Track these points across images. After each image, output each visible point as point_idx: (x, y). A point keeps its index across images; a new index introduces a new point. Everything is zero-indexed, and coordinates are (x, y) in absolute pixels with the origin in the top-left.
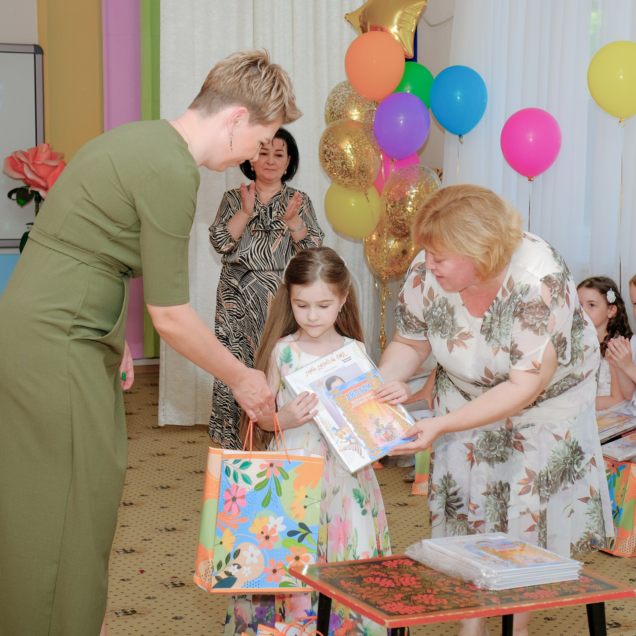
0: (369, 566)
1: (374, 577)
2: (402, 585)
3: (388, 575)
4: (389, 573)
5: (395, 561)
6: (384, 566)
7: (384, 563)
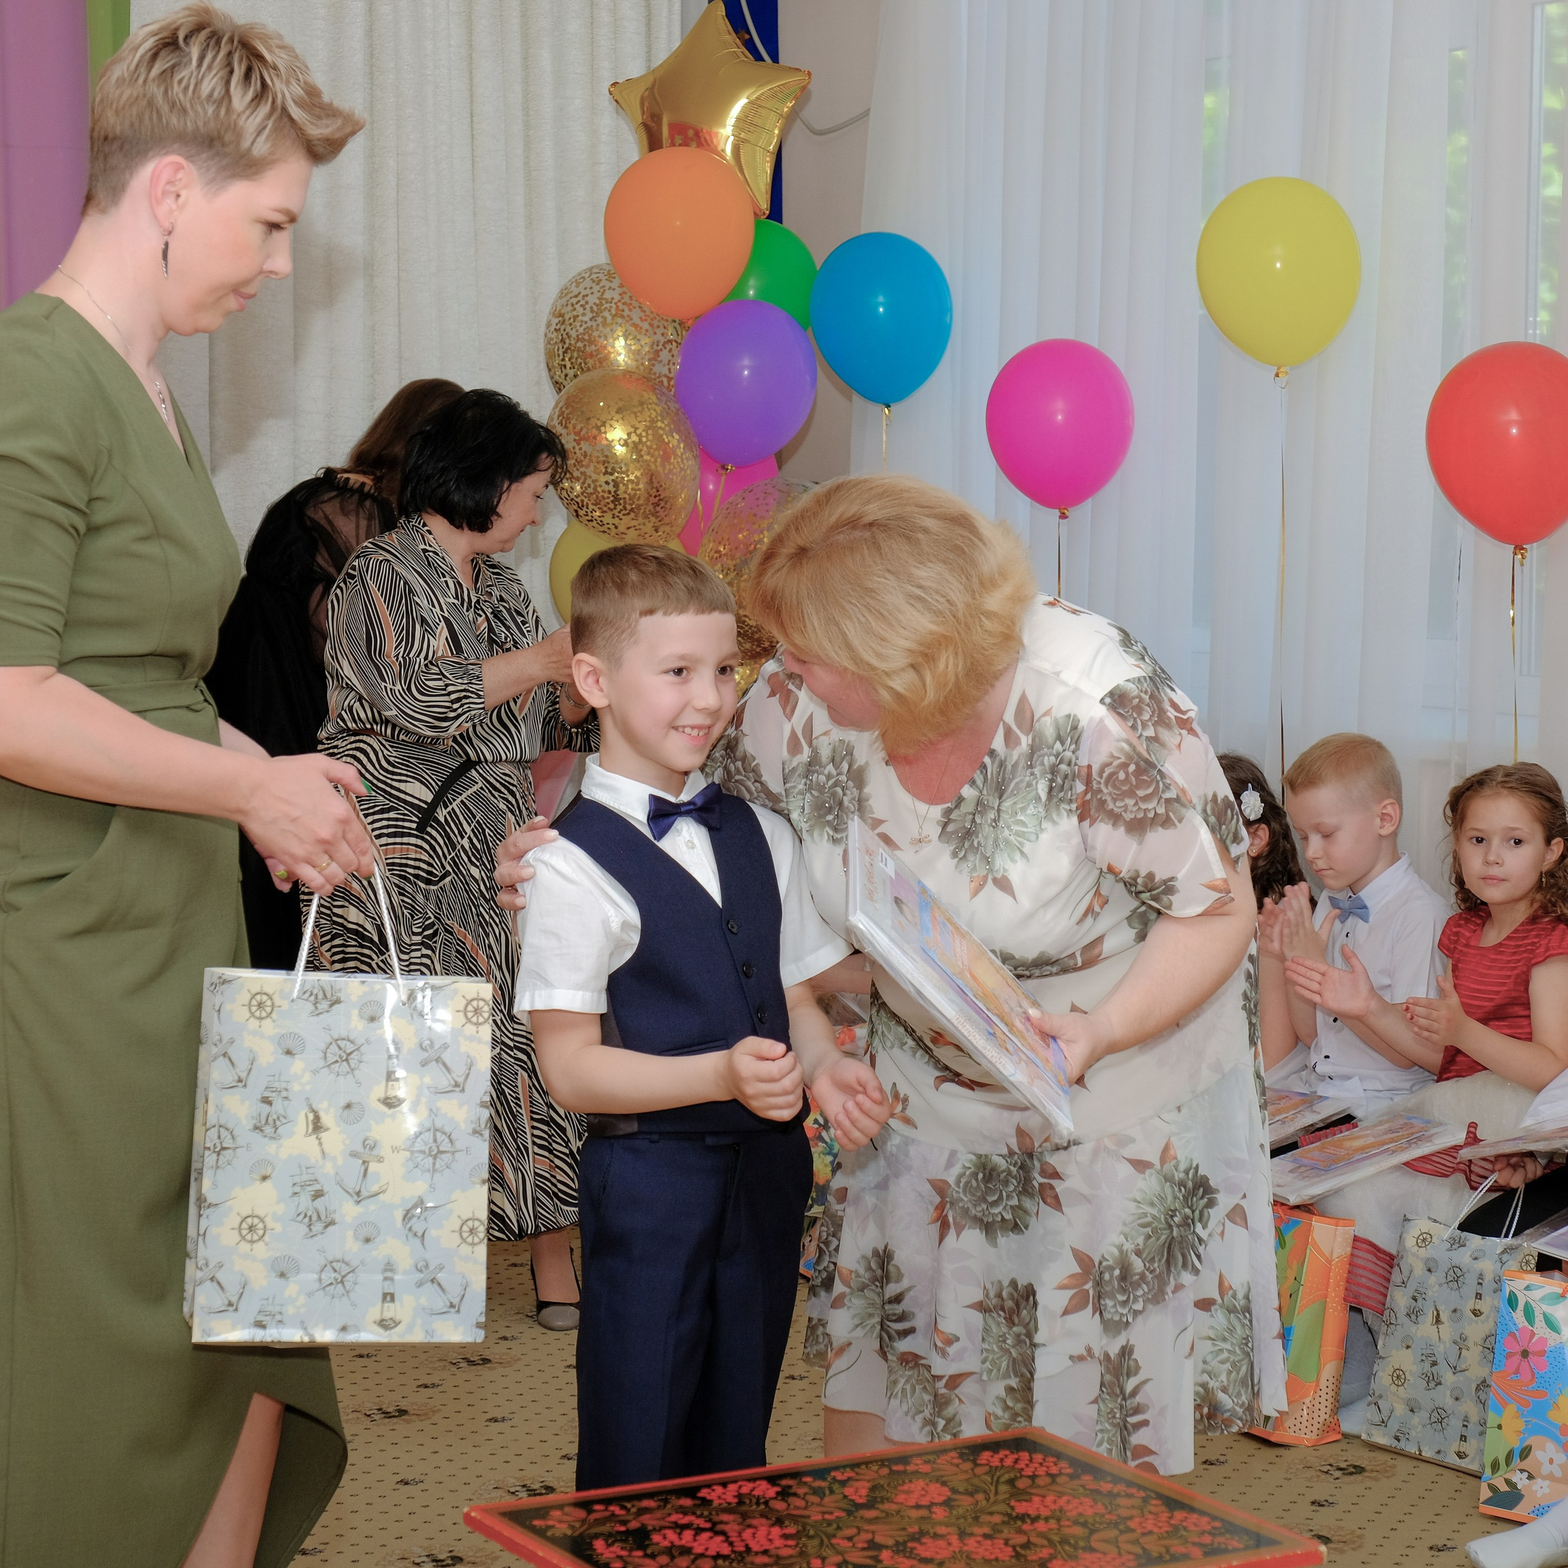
0: (666, 1501)
1: (678, 1531)
2: (748, 1549)
3: (714, 1524)
4: (716, 1518)
5: (732, 1488)
6: (704, 1499)
7: (703, 1493)
